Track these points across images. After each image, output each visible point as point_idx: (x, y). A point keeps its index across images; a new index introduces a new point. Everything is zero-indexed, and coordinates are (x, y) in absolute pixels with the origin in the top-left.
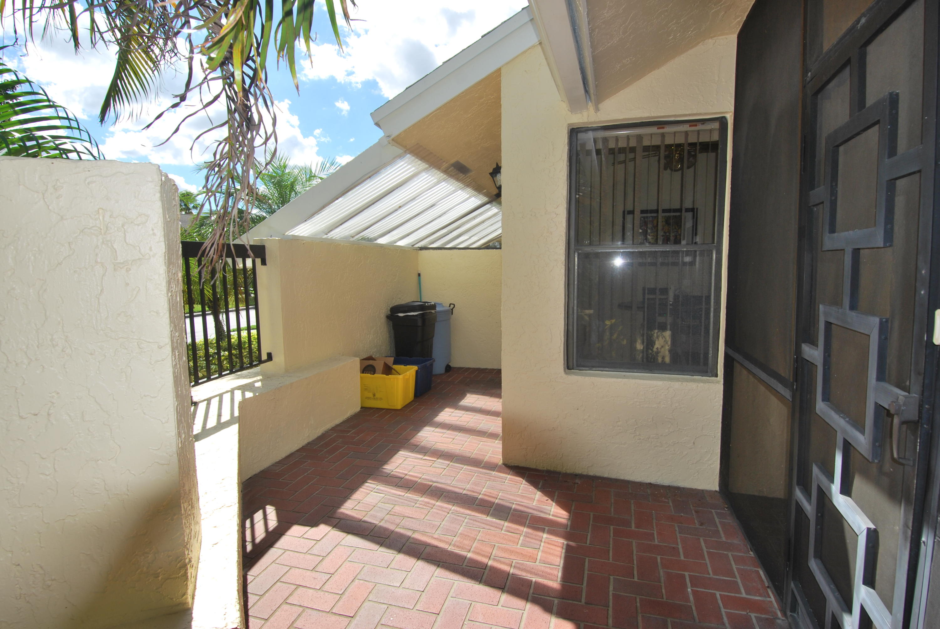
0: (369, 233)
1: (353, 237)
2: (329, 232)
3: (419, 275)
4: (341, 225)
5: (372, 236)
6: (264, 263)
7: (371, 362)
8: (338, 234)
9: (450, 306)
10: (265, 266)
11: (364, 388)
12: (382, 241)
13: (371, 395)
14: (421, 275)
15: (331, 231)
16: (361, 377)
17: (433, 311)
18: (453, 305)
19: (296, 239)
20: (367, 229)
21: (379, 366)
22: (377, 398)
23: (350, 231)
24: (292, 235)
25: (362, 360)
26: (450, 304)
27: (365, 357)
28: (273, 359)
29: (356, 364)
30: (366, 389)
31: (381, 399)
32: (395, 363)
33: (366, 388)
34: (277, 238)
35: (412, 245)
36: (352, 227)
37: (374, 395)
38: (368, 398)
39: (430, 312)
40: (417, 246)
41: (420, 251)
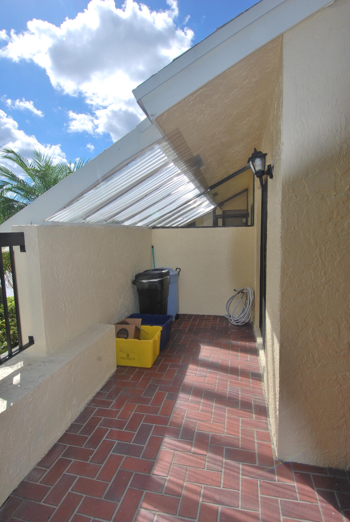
0: (119, 218)
1: (106, 221)
2: (87, 217)
3: (153, 247)
4: (97, 211)
5: (120, 219)
6: (23, 249)
7: (124, 326)
8: (94, 218)
9: (176, 270)
10: (24, 253)
11: (120, 350)
12: (127, 223)
13: (125, 355)
14: (154, 247)
15: (89, 216)
16: (116, 341)
17: (168, 277)
18: (179, 269)
19: (57, 225)
20: (118, 214)
21: (131, 329)
22: (130, 358)
23: (104, 216)
24: (52, 222)
25: (117, 324)
26: (177, 268)
27: (118, 322)
28: (35, 342)
29: (112, 329)
30: (121, 351)
31: (134, 359)
32: (143, 323)
33: (121, 349)
34: (36, 225)
35: (147, 225)
36: (106, 213)
37: (128, 356)
38: (123, 358)
39: (166, 278)
40: (150, 225)
41: (153, 230)
